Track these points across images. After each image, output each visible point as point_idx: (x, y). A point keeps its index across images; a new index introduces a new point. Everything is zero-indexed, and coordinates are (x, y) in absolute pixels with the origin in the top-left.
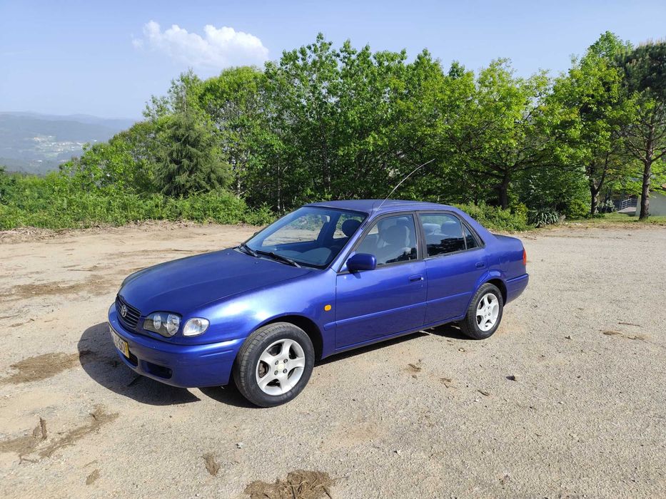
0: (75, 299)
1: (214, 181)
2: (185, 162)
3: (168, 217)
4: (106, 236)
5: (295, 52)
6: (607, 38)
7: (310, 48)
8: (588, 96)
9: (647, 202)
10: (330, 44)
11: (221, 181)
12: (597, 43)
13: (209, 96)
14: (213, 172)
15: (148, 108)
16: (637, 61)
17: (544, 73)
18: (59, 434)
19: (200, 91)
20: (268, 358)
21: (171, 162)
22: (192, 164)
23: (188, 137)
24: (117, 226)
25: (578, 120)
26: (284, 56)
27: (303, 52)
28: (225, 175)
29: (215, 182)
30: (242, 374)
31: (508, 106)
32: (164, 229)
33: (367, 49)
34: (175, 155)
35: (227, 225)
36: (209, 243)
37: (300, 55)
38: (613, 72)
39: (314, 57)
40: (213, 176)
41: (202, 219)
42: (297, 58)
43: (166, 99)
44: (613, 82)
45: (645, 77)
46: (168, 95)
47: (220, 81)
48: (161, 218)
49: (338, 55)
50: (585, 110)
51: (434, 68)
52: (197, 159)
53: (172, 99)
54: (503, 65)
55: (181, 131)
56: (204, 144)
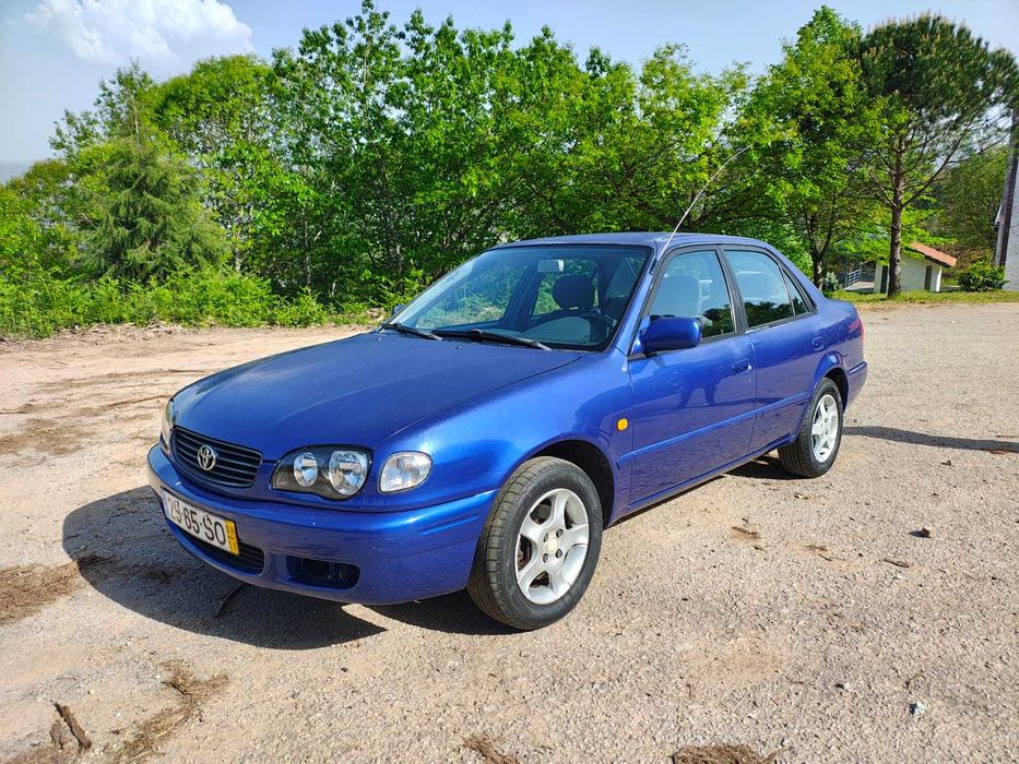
0: (15, 464)
1: (197, 254)
2: (144, 223)
3: (133, 318)
4: (22, 355)
5: (324, 31)
6: (824, 16)
7: (350, 23)
8: (810, 103)
9: (899, 269)
10: (385, 16)
11: (210, 257)
12: (811, 25)
13: (174, 110)
14: (195, 240)
15: (59, 132)
16: (878, 50)
17: (741, 67)
18: (117, 732)
19: (158, 100)
20: (533, 531)
21: (116, 224)
22: (156, 228)
23: (145, 177)
24: (39, 337)
25: (798, 142)
26: (308, 38)
27: (338, 30)
28: (218, 245)
29: (200, 258)
30: (493, 566)
31: (695, 120)
32: (130, 340)
33: (450, 24)
34: (122, 211)
35: (244, 329)
36: (227, 358)
37: (332, 34)
38: (845, 66)
39: (359, 39)
40: (195, 247)
41: (196, 319)
42: (329, 40)
43: (92, 117)
44: (846, 81)
45: (889, 75)
46: (95, 110)
47: (192, 81)
48: (119, 321)
49: (402, 36)
50: (806, 126)
51: (563, 57)
52: (164, 218)
53: (102, 116)
54: (677, 54)
55: (133, 168)
56: (176, 191)
